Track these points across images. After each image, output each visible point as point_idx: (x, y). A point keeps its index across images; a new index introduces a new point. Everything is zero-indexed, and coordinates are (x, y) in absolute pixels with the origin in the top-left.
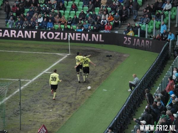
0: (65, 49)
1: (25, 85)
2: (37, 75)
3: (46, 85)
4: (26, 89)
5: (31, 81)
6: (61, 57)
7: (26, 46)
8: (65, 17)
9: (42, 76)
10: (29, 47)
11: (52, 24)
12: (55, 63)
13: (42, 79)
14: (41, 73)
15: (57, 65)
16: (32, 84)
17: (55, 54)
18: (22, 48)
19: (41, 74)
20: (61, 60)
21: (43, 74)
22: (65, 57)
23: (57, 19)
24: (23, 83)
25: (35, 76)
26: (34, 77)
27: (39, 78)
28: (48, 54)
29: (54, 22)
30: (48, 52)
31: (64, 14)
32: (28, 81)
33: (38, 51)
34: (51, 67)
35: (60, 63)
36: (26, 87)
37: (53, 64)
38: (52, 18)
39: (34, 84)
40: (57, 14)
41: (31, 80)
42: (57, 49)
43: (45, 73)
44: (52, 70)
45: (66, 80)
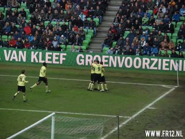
0: (172, 80)
1: (124, 123)
2: (138, 111)
3: (148, 124)
4: (124, 127)
5: (130, 118)
6: (167, 90)
7: (125, 76)
8: (173, 41)
9: (145, 112)
10: (129, 78)
12: (160, 96)
13: (144, 116)
14: (143, 108)
15: (161, 99)
16: (132, 122)
17: (160, 86)
18: (121, 78)
19: (143, 110)
20: (168, 93)
21: (145, 110)
22: (172, 90)
24: (121, 120)
25: (136, 112)
26: (135, 114)
27: (141, 115)
28: (151, 86)
30: (151, 83)
31: (172, 37)
32: (128, 118)
33: (139, 81)
34: (155, 101)
35: (167, 96)
36: (124, 125)
37: (157, 98)
38: (157, 42)
39: (134, 121)
41: (130, 116)
42: (162, 80)
43: (148, 109)
44: (156, 105)
45: (173, 118)
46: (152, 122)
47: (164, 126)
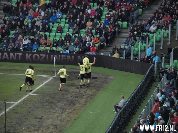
0: (50, 71)
2: (22, 97)
3: (31, 107)
4: (11, 111)
5: (16, 103)
6: (46, 79)
7: (11, 68)
8: (51, 39)
9: (28, 98)
10: (15, 70)
11: (37, 46)
12: (40, 85)
14: (26, 95)
15: (42, 87)
16: (17, 106)
17: (40, 76)
18: (8, 70)
20: (47, 82)
21: (28, 96)
22: (50, 79)
23: (42, 41)
24: (8, 105)
25: (20, 98)
26: (20, 100)
27: (25, 100)
29: (39, 44)
31: (49, 36)
32: (14, 103)
34: (36, 89)
35: (46, 85)
36: (11, 109)
37: (38, 86)
39: (19, 106)
40: (42, 36)
42: (43, 71)
43: (30, 95)
44: (37, 92)
45: (51, 102)
46: (34, 106)
47: (44, 109)
